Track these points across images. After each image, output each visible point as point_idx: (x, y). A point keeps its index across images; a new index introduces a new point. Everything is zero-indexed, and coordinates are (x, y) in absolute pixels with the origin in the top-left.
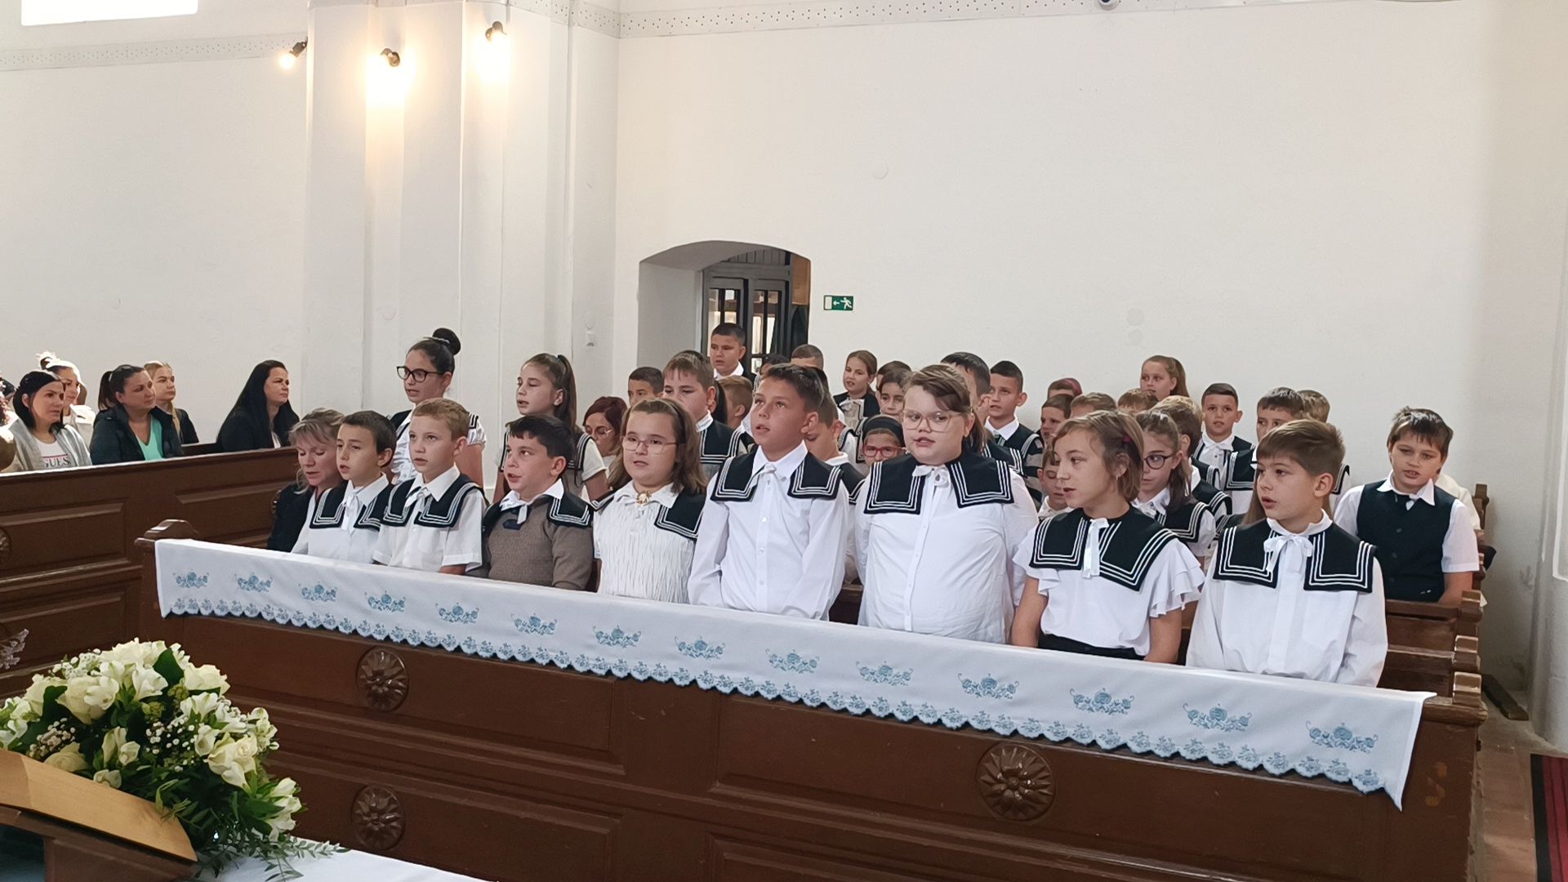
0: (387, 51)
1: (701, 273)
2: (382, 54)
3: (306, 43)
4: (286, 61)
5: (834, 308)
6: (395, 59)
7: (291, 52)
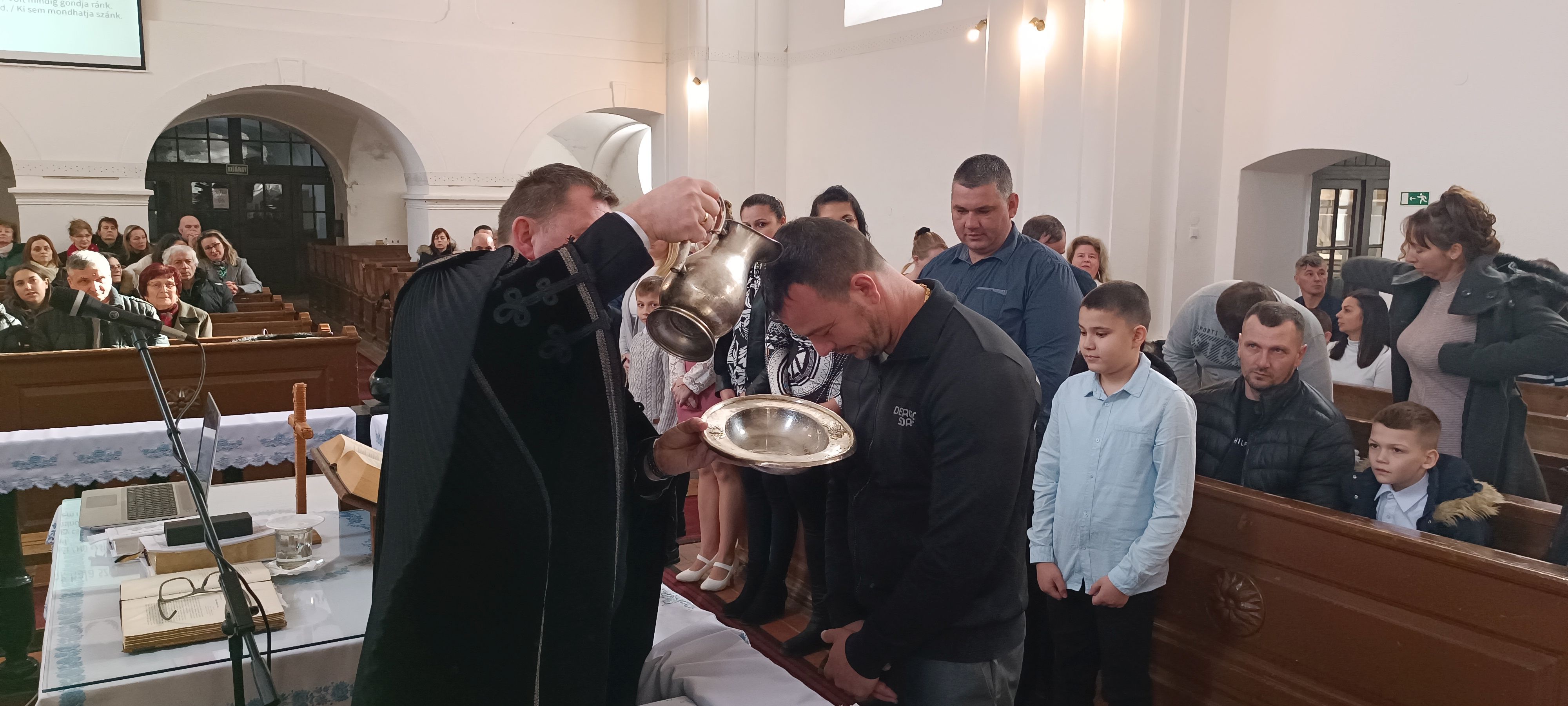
0: (1033, 21)
1: (1312, 176)
2: (1030, 22)
3: (986, 20)
4: (973, 35)
5: (1410, 203)
6: (1040, 24)
7: (977, 28)
